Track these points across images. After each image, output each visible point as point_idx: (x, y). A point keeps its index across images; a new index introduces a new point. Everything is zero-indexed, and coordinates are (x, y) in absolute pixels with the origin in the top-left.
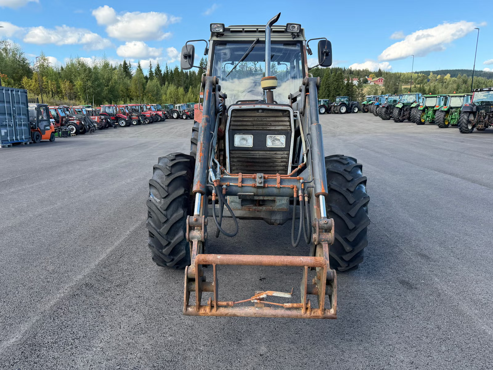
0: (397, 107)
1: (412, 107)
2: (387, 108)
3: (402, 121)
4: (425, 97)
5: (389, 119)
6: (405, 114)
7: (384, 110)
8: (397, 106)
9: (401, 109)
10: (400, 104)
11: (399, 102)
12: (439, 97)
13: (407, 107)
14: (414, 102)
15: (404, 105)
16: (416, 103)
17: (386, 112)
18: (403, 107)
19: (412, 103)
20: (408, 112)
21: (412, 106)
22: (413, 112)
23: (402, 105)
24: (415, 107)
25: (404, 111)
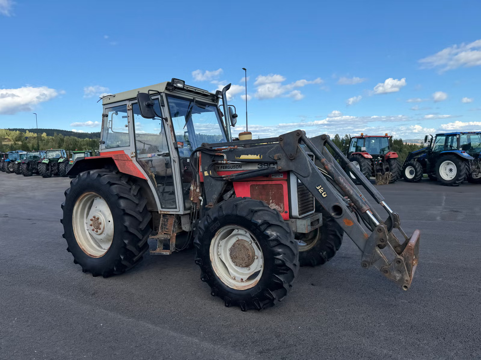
0: (44, 163)
1: (60, 163)
2: (28, 164)
3: (50, 176)
4: (73, 153)
5: (31, 175)
6: (53, 169)
7: (25, 166)
8: (43, 161)
9: (47, 165)
10: (46, 159)
11: (44, 158)
12: (86, 153)
13: (53, 162)
14: (60, 157)
15: (51, 161)
16: (62, 158)
17: (28, 169)
18: (49, 162)
19: (59, 159)
20: (55, 168)
21: (59, 161)
22: (62, 167)
23: (49, 161)
24: (63, 162)
25: (51, 166)
